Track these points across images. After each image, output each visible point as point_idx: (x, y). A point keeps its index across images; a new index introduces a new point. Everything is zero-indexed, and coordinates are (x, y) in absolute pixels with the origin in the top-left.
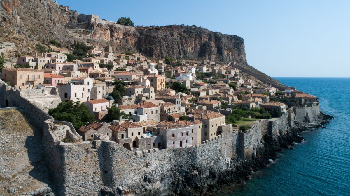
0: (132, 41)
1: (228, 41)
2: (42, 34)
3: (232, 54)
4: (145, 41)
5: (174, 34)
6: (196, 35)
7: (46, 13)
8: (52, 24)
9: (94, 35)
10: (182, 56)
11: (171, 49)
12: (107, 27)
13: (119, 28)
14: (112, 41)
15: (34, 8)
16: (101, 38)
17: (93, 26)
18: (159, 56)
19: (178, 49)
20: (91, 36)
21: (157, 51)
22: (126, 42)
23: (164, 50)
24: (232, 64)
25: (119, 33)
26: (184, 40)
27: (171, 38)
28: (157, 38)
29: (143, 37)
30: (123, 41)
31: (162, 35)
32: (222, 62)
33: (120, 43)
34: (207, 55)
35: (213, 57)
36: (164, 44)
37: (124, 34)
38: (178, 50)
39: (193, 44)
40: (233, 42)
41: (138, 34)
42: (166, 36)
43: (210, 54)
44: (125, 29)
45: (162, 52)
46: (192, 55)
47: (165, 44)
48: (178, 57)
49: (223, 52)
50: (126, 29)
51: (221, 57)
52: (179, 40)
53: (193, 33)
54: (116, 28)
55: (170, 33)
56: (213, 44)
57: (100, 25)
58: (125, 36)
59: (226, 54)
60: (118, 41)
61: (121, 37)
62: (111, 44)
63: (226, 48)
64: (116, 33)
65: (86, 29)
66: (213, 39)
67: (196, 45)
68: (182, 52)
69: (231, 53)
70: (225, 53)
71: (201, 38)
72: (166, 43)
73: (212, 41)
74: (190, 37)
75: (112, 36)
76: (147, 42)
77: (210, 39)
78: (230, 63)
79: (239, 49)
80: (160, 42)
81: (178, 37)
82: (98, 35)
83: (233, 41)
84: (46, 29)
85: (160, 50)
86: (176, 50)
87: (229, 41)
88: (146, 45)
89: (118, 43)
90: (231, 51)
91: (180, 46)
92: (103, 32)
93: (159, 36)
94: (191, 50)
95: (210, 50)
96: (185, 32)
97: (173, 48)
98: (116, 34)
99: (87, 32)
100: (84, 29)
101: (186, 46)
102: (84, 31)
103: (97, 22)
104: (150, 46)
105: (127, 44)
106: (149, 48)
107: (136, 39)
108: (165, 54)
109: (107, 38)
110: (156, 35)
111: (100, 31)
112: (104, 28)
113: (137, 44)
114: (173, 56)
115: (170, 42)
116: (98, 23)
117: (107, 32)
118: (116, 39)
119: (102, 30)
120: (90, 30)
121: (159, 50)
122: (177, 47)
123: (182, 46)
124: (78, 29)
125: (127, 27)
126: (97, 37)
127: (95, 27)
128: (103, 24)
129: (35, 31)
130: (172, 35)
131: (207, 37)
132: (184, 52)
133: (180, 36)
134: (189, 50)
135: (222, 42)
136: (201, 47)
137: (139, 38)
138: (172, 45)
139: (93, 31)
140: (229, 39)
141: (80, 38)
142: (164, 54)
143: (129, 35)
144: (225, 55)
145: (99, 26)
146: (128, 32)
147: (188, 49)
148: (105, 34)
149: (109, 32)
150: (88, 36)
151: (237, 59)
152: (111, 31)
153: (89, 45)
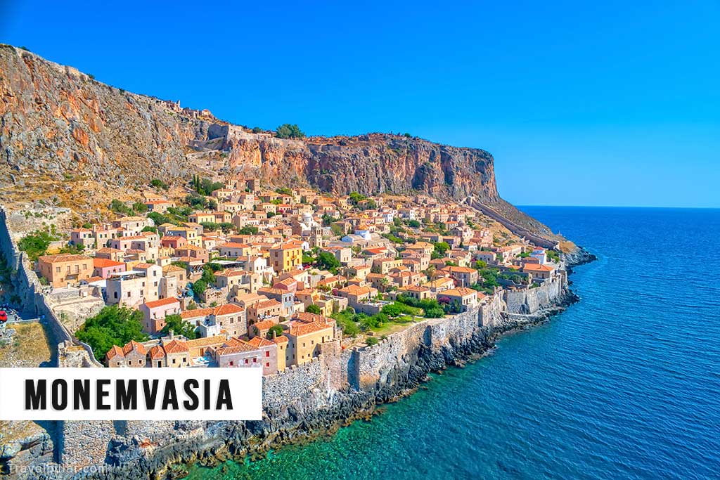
0: (299, 165)
1: (465, 160)
2: (140, 170)
3: (470, 183)
4: (320, 164)
5: (370, 151)
6: (408, 152)
7: (148, 133)
8: (159, 150)
9: (233, 159)
10: (382, 189)
11: (364, 178)
12: (255, 144)
13: (277, 145)
14: (264, 168)
15: (127, 127)
16: (245, 165)
17: (231, 144)
18: (343, 190)
19: (377, 176)
20: (226, 162)
21: (338, 183)
22: (289, 169)
23: (351, 179)
24: (468, 201)
25: (276, 153)
26: (387, 162)
27: (364, 159)
28: (340, 159)
29: (317, 159)
30: (283, 166)
31: (348, 155)
32: (451, 198)
33: (278, 169)
34: (426, 185)
35: (436, 189)
36: (351, 169)
37: (286, 155)
38: (377, 179)
39: (404, 166)
40: (474, 161)
41: (309, 152)
42: (355, 156)
43: (431, 185)
44: (286, 146)
45: (347, 183)
46: (402, 186)
47: (353, 169)
48: (375, 191)
49: (454, 179)
50: (288, 145)
51: (450, 188)
52: (378, 162)
53: (404, 147)
54: (270, 145)
55: (363, 150)
56: (437, 166)
57: (242, 143)
58: (286, 158)
59: (459, 183)
60: (275, 166)
61: (280, 159)
62: (262, 172)
63: (459, 173)
64: (270, 154)
65: (220, 150)
66: (438, 157)
67: (409, 168)
68: (383, 183)
69: (468, 181)
70: (458, 181)
71: (417, 157)
72: (356, 168)
73: (435, 162)
74: (398, 155)
75: (264, 159)
76: (323, 167)
77: (432, 159)
78: (465, 200)
79: (483, 173)
80: (345, 166)
81: (377, 155)
82: (240, 160)
83: (475, 159)
84: (146, 161)
85: (345, 180)
86: (373, 179)
87: (468, 160)
88: (321, 172)
89: (276, 170)
90: (468, 178)
91: (381, 171)
92: (247, 153)
93: (343, 156)
94: (399, 179)
95: (432, 177)
96: (390, 147)
97: (367, 176)
98: (270, 156)
99: (221, 155)
100: (217, 151)
101: (391, 172)
102: (216, 153)
103: (238, 138)
104: (328, 174)
105: (289, 172)
106: (326, 176)
107: (307, 161)
108: (353, 187)
109: (256, 164)
110: (337, 153)
111: (243, 153)
112: (249, 146)
113: (307, 171)
114: (366, 190)
115: (362, 166)
116: (239, 140)
117: (256, 154)
118: (272, 164)
119: (246, 150)
120: (226, 152)
121: (342, 181)
122: (374, 174)
123: (385, 171)
124: (207, 151)
125: (290, 142)
126: (238, 164)
127: (234, 147)
128: (248, 140)
129: (128, 166)
130: (366, 154)
131: (428, 155)
132: (387, 182)
133: (381, 154)
134: (397, 177)
135: (453, 164)
136: (416, 172)
137: (310, 159)
138: (365, 170)
139: (230, 154)
140: (468, 156)
141: (207, 167)
142: (351, 187)
143: (293, 156)
144: (458, 186)
145: (241, 145)
146: (292, 151)
147: (395, 177)
148: (251, 157)
149: (259, 152)
150: (222, 164)
151: (478, 192)
152: (263, 151)
153: (221, 180)
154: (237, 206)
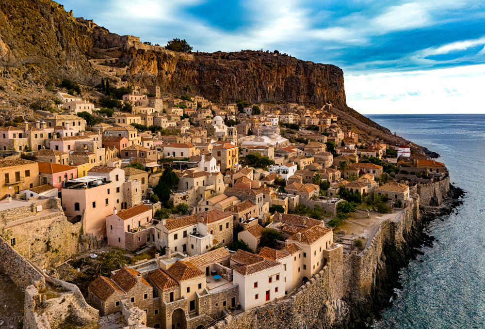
0: (189, 75)
1: (322, 73)
3: (327, 92)
4: (208, 75)
5: (248, 65)
6: (279, 66)
7: (53, 34)
8: (65, 52)
9: (133, 67)
10: (259, 98)
11: (245, 88)
12: (152, 55)
13: (171, 56)
14: (160, 76)
15: (32, 26)
16: (143, 73)
17: (130, 53)
19: (255, 87)
20: (128, 69)
21: (225, 92)
22: (181, 78)
23: (235, 89)
24: (327, 108)
25: (170, 63)
26: (263, 74)
27: (245, 72)
28: (225, 71)
29: (205, 70)
30: (176, 75)
31: (232, 68)
32: (314, 106)
33: (172, 78)
34: (294, 94)
35: (302, 98)
36: (235, 80)
37: (178, 66)
38: (255, 89)
39: (275, 79)
40: (328, 74)
41: (198, 64)
42: (237, 69)
43: (298, 94)
44: (178, 58)
45: (231, 92)
46: (274, 95)
47: (237, 80)
48: (254, 100)
49: (315, 90)
50: (180, 57)
51: (312, 97)
52: (255, 74)
53: (276, 62)
54: (165, 56)
55: (244, 64)
56: (301, 78)
57: (141, 52)
58: (179, 69)
59: (319, 93)
60: (169, 76)
61: (173, 70)
62: (159, 80)
63: (320, 85)
64: (166, 64)
66: (302, 71)
67: (279, 80)
68: (259, 92)
69: (325, 91)
70: (318, 91)
71: (286, 71)
73: (300, 75)
74: (271, 69)
75: (160, 68)
76: (211, 77)
77: (298, 72)
78: (324, 107)
79: (336, 84)
80: (229, 77)
81: (254, 69)
82: (138, 69)
85: (230, 89)
86: (252, 90)
88: (209, 82)
89: (170, 79)
90: (326, 89)
91: (257, 82)
92: (145, 62)
93: (228, 68)
94: (272, 89)
95: (299, 88)
97: (247, 87)
98: (166, 66)
99: (121, 63)
100: (117, 59)
101: (266, 83)
102: (117, 61)
104: (215, 84)
105: (182, 81)
106: (213, 86)
107: (196, 73)
108: (236, 96)
109: (152, 71)
110: (223, 66)
111: (141, 62)
112: (147, 56)
114: (247, 98)
115: (243, 77)
116: (137, 49)
117: (153, 63)
118: (166, 73)
119: (145, 59)
120: (127, 60)
121: (227, 90)
122: (253, 84)
123: (261, 82)
124: (108, 58)
125: (182, 54)
126: (137, 71)
127: (134, 56)
128: (146, 51)
130: (246, 67)
131: (294, 69)
132: (263, 91)
133: (257, 67)
134: (270, 88)
135: (314, 76)
136: (285, 84)
137: (199, 71)
138: (246, 81)
139: (131, 62)
140: (323, 71)
141: (111, 73)
143: (185, 67)
144: (318, 95)
145: (139, 54)
146: (184, 63)
147: (268, 88)
148: (149, 67)
149: (156, 62)
150: (124, 71)
151: (333, 100)
152: (159, 60)
153: (125, 85)
154: (149, 109)
